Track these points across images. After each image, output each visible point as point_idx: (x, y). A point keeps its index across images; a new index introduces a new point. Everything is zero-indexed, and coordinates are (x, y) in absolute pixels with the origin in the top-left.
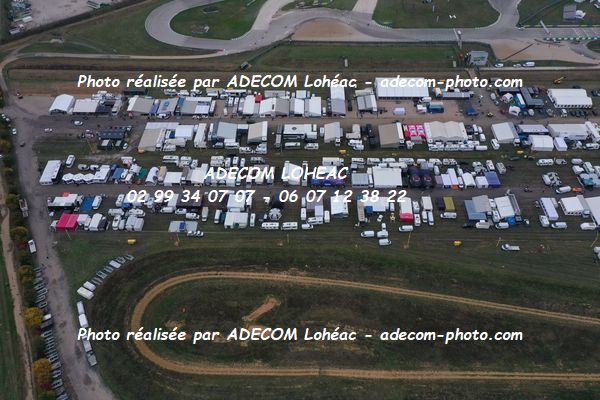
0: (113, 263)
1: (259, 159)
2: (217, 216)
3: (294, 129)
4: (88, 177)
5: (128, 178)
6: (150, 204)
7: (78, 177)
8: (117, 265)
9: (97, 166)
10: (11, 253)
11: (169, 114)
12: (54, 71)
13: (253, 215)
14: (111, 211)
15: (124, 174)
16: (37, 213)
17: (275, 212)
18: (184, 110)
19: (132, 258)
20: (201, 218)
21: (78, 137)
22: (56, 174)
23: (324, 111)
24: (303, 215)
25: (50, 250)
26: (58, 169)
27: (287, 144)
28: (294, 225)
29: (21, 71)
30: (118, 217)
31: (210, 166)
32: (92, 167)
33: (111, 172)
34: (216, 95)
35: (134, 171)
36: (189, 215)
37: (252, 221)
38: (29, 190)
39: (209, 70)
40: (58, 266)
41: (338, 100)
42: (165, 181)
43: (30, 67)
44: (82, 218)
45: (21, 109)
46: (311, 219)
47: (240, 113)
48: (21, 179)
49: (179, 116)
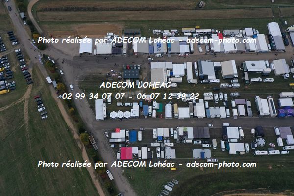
0: (166, 187)
1: (237, 94)
2: (223, 146)
3: (253, 65)
4: (127, 114)
5: (154, 115)
6: (176, 137)
7: (120, 114)
8: (170, 189)
9: (129, 104)
10: (97, 181)
11: (163, 54)
12: (68, 13)
13: (247, 145)
14: (153, 144)
15: (150, 111)
16: (102, 145)
17: (261, 142)
18: (173, 50)
19: (177, 183)
20: (212, 146)
21: (107, 76)
22: (105, 113)
23: (270, 48)
24: (281, 144)
25: (122, 177)
26: (105, 109)
27: (252, 80)
28: (277, 152)
29: (45, 13)
30: (158, 149)
31: (205, 101)
32: (127, 104)
33: (141, 109)
34: (190, 34)
35: (156, 108)
36: (204, 145)
37: (248, 149)
38: (90, 126)
39: (177, 9)
40: (132, 190)
41: (277, 37)
42: (179, 117)
43: (51, 10)
44: (135, 150)
45: (59, 51)
46: (287, 148)
47: (212, 52)
48: (81, 115)
49: (171, 56)
